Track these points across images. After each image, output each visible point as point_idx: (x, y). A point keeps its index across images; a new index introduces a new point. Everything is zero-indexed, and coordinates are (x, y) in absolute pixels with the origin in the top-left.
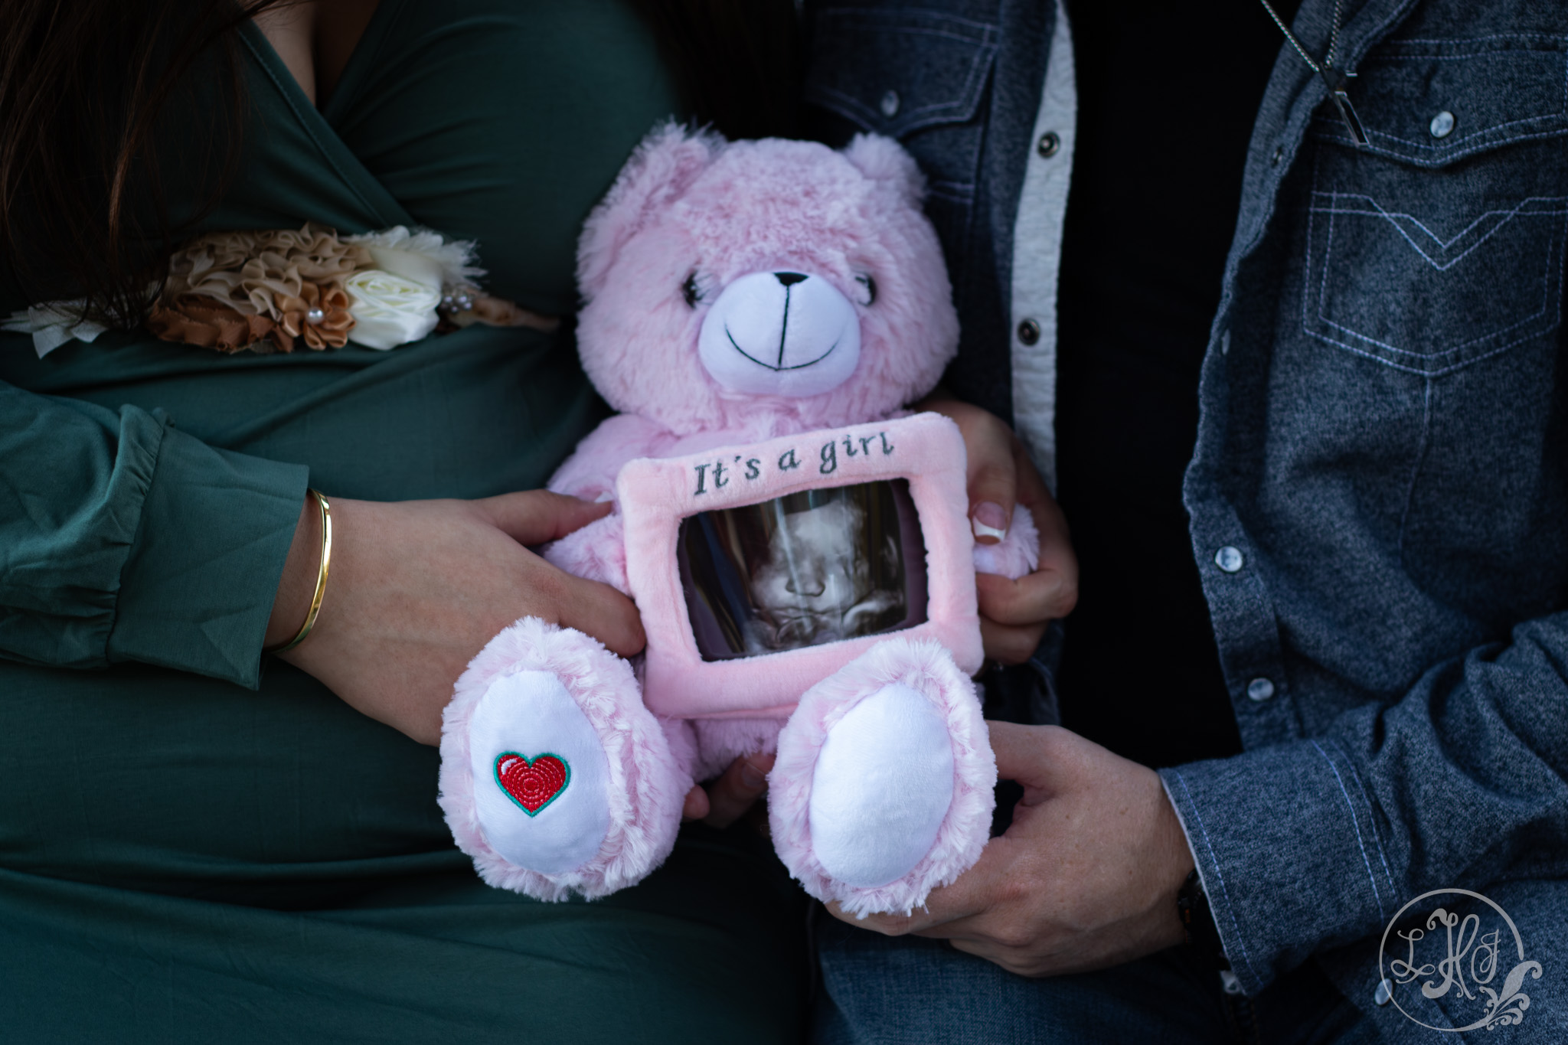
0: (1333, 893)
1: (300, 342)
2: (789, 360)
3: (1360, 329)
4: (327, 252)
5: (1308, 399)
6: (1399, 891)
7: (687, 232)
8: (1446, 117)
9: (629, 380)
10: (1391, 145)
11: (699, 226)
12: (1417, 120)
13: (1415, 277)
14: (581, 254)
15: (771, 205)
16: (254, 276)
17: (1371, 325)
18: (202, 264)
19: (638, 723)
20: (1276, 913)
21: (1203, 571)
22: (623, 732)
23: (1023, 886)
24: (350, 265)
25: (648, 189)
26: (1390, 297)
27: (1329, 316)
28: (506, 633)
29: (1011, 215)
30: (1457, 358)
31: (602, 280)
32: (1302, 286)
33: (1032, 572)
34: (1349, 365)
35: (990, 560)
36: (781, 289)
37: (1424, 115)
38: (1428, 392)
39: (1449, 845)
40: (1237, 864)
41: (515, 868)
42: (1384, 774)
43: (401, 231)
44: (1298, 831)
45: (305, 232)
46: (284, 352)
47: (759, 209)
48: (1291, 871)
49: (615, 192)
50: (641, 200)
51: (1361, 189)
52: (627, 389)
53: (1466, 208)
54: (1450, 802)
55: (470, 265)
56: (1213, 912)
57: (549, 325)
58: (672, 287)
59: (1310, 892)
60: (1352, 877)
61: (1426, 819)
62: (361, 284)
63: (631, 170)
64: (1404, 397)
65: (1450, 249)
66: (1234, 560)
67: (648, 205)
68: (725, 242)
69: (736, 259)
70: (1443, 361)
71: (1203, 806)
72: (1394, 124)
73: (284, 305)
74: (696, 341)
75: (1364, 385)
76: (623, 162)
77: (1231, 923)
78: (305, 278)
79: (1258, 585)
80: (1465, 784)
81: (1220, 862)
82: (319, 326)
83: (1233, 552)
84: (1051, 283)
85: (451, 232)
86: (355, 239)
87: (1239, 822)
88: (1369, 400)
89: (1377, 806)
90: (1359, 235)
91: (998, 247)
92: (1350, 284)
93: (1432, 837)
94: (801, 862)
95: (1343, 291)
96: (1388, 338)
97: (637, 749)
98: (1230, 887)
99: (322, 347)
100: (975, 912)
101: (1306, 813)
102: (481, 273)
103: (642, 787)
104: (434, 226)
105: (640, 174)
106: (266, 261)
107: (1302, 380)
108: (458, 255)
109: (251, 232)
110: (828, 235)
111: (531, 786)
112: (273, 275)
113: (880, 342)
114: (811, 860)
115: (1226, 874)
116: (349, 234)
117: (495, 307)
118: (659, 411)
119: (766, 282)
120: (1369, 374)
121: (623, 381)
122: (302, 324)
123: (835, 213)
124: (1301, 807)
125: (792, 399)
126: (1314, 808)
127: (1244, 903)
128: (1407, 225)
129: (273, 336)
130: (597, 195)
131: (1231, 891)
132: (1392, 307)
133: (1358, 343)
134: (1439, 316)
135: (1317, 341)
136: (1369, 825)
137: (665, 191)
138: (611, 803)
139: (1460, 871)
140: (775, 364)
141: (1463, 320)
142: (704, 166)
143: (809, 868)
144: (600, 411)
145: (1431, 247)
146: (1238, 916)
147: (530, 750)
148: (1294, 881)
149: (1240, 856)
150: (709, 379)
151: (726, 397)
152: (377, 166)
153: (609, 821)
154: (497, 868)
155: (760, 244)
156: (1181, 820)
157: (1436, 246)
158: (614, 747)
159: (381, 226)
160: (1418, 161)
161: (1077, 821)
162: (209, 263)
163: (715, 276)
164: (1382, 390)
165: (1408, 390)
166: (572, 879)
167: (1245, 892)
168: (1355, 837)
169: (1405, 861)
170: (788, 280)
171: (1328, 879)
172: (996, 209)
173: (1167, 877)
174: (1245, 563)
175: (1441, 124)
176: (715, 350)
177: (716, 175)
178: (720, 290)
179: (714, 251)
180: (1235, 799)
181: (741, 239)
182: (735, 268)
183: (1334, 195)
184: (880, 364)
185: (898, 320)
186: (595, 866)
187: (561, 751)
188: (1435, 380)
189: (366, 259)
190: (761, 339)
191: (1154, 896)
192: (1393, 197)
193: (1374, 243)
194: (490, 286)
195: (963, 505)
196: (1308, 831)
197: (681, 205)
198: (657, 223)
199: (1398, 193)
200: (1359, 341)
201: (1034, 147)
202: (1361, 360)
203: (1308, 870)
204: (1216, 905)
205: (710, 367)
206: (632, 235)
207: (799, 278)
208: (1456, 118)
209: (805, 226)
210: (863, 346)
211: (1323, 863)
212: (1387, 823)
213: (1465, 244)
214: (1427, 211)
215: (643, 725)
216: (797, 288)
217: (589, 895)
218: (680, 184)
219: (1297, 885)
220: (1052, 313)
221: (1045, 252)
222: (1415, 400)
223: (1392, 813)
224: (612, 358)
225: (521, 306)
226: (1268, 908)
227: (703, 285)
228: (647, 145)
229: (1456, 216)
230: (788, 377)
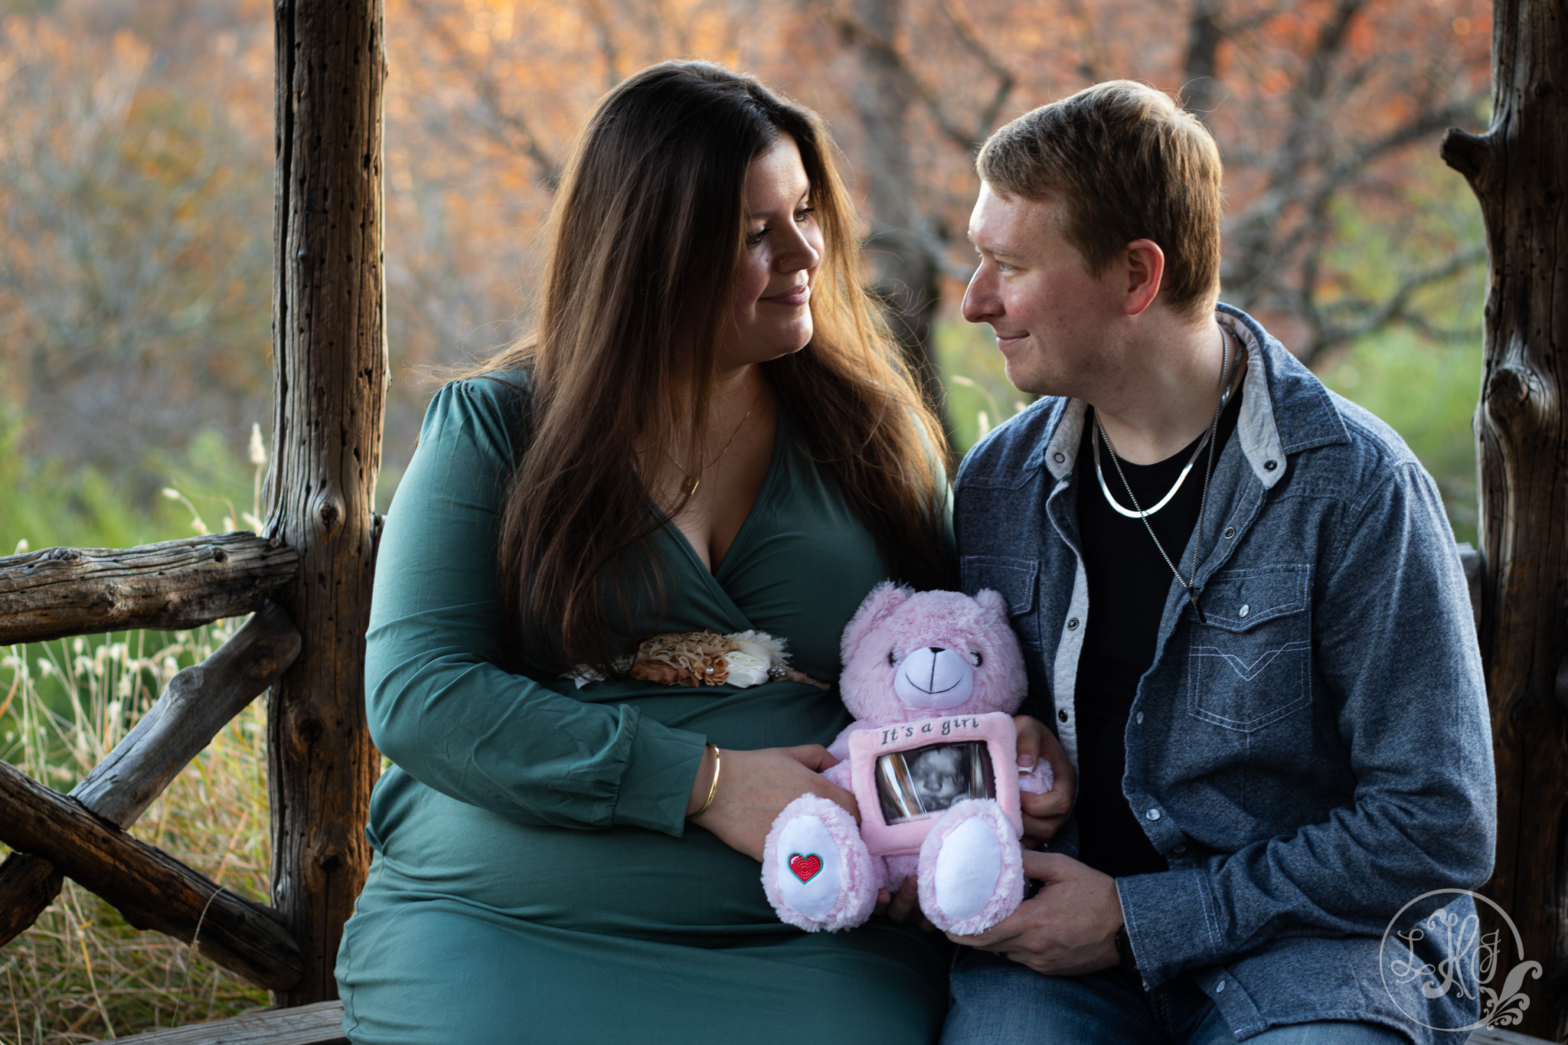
0: (1191, 939)
1: (702, 682)
2: (935, 689)
3: (1214, 712)
4: (716, 641)
5: (1191, 747)
6: (1223, 940)
7: (890, 631)
8: (1246, 607)
9: (862, 703)
10: (1222, 622)
11: (896, 628)
12: (1234, 609)
13: (1236, 685)
14: (843, 645)
15: (932, 619)
16: (681, 651)
17: (1218, 710)
18: (656, 647)
19: (856, 843)
20: (1162, 946)
21: (1142, 824)
22: (849, 845)
23: (1039, 922)
24: (727, 648)
25: (874, 613)
26: (1226, 695)
27: (1200, 706)
28: (797, 801)
29: (1053, 658)
30: (1261, 723)
31: (852, 657)
32: (1187, 692)
33: (1048, 791)
34: (1210, 730)
35: (1028, 785)
36: (932, 654)
37: (1237, 606)
38: (1248, 740)
39: (1247, 920)
40: (1144, 922)
41: (795, 914)
42: (1219, 884)
43: (751, 632)
44: (1175, 908)
45: (706, 633)
46: (695, 687)
47: (926, 620)
48: (1170, 927)
49: (859, 613)
50: (871, 617)
51: (1212, 644)
52: (862, 708)
53: (1257, 650)
54: (1248, 899)
55: (784, 651)
56: (1132, 944)
57: (826, 687)
58: (882, 657)
59: (1179, 937)
60: (1200, 932)
61: (1238, 906)
62: (732, 657)
63: (866, 603)
64: (1236, 744)
65: (1251, 670)
66: (1155, 814)
67: (875, 619)
68: (908, 635)
69: (913, 641)
70: (1253, 725)
71: (1132, 894)
72: (1224, 612)
73: (695, 665)
74: (893, 682)
75: (1217, 739)
76: (863, 598)
77: (1140, 950)
78: (705, 654)
79: (1170, 823)
80: (1256, 892)
81: (1136, 920)
82: (712, 675)
83: (1154, 811)
84: (1071, 692)
85: (775, 634)
86: (729, 636)
87: (1147, 902)
88: (1220, 746)
89: (1215, 899)
90: (1212, 666)
91: (1048, 673)
92: (1209, 691)
93: (1239, 917)
94: (931, 907)
95: (1207, 693)
96: (1227, 716)
97: (855, 855)
98: (1140, 932)
99: (713, 684)
100: (1018, 935)
101: (1180, 900)
102: (790, 655)
103: (857, 873)
104: (768, 631)
105: (871, 605)
106: (687, 645)
107: (1188, 738)
108: (778, 644)
109: (680, 633)
110: (959, 632)
111: (804, 870)
112: (690, 651)
113: (983, 683)
114: (936, 906)
115: (1138, 926)
116: (726, 634)
117: (797, 676)
118: (876, 718)
119: (926, 652)
120: (1219, 734)
121: (860, 704)
122: (703, 674)
123: (962, 622)
124: (1178, 897)
125: (939, 710)
126: (1185, 898)
127: (1146, 941)
128: (1233, 660)
129: (689, 679)
130: (849, 616)
131: (1140, 934)
132: (1228, 700)
133: (1213, 719)
134: (1249, 703)
135: (1195, 719)
136: (1211, 907)
137: (882, 613)
138: (842, 880)
139: (1252, 933)
140: (929, 690)
141: (1261, 704)
142: (902, 602)
143: (935, 910)
144: (849, 719)
145: (1243, 670)
146: (1144, 947)
147: (805, 852)
148: (1171, 932)
149: (1146, 918)
150: (899, 700)
151: (907, 708)
152: (740, 603)
153: (840, 889)
154: (788, 914)
155: (925, 635)
156: (1121, 900)
157: (1245, 669)
158: (845, 851)
159: (741, 629)
160: (1234, 629)
161: (1068, 894)
162: (660, 646)
163: (903, 651)
164: (1226, 741)
165: (1238, 740)
166: (821, 917)
167: (1147, 935)
168: (1203, 913)
169: (1226, 926)
170: (935, 650)
171: (1189, 932)
172: (1046, 655)
173: (1111, 925)
174: (1161, 815)
175: (1244, 611)
176: (902, 686)
177: (907, 605)
178: (904, 657)
179: (902, 638)
180: (1148, 892)
181: (916, 633)
182: (912, 648)
183: (1200, 647)
184: (983, 694)
185: (992, 673)
186: (832, 912)
187: (819, 853)
188: (1251, 734)
189: (734, 646)
190: (922, 679)
191: (1105, 934)
192: (1226, 647)
193: (1219, 670)
194: (794, 663)
195: (1014, 756)
196: (1180, 908)
197: (889, 619)
198: (877, 627)
199: (1228, 644)
200: (1214, 717)
201: (1066, 625)
202: (1216, 726)
203: (1179, 927)
204: (1133, 941)
205: (899, 692)
206: (866, 634)
207: (941, 650)
208: (1250, 608)
209: (947, 628)
210: (974, 686)
211: (1187, 924)
212: (1220, 907)
213: (1258, 667)
214: (1241, 652)
215: (858, 845)
216: (939, 654)
217: (830, 928)
218: (890, 610)
219: (1172, 934)
220: (1072, 706)
221: (1069, 677)
222: (1242, 745)
223: (1221, 902)
224: (855, 692)
225: (810, 676)
226: (1158, 944)
227: (897, 655)
228: (875, 591)
229: (1253, 654)
230: (935, 697)
